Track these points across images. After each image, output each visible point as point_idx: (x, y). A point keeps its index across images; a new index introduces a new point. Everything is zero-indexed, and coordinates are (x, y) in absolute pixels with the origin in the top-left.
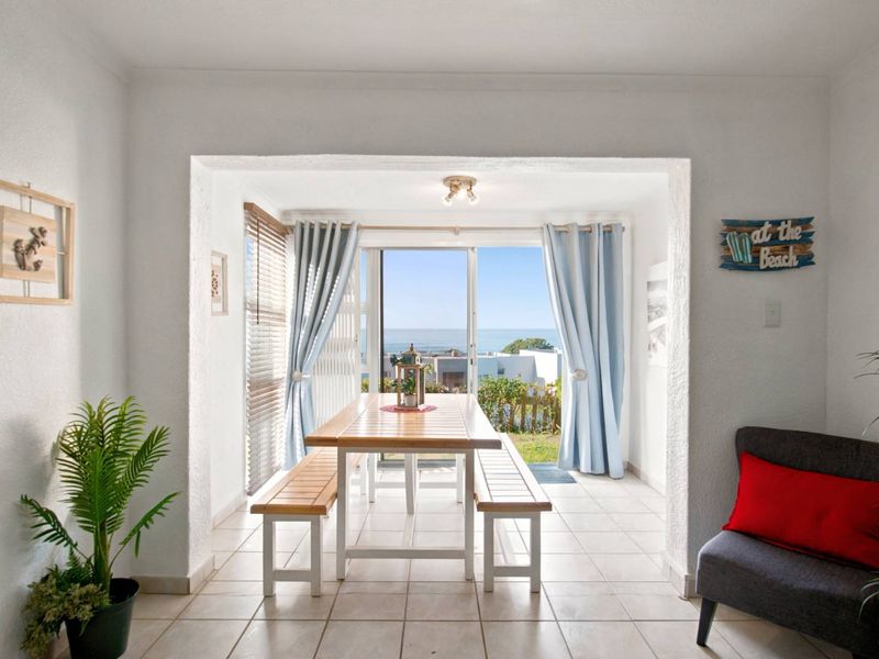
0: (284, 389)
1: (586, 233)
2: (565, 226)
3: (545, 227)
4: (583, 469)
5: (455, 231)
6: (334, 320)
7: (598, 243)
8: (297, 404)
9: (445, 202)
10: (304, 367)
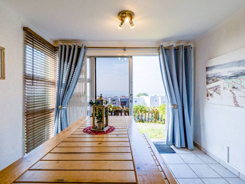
0: (54, 113)
1: (177, 50)
2: (168, 47)
3: (160, 47)
4: (177, 146)
5: (125, 49)
6: (76, 84)
7: (182, 54)
8: (59, 119)
9: (119, 28)
10: (63, 104)
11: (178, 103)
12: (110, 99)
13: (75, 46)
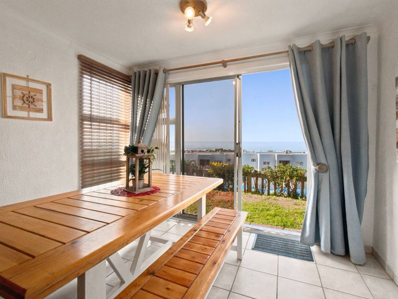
3: (290, 50)
5: (224, 64)
6: (155, 127)
11: (329, 161)
12: (258, 154)
13: (150, 71)
